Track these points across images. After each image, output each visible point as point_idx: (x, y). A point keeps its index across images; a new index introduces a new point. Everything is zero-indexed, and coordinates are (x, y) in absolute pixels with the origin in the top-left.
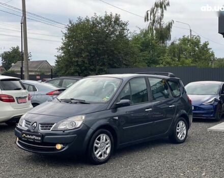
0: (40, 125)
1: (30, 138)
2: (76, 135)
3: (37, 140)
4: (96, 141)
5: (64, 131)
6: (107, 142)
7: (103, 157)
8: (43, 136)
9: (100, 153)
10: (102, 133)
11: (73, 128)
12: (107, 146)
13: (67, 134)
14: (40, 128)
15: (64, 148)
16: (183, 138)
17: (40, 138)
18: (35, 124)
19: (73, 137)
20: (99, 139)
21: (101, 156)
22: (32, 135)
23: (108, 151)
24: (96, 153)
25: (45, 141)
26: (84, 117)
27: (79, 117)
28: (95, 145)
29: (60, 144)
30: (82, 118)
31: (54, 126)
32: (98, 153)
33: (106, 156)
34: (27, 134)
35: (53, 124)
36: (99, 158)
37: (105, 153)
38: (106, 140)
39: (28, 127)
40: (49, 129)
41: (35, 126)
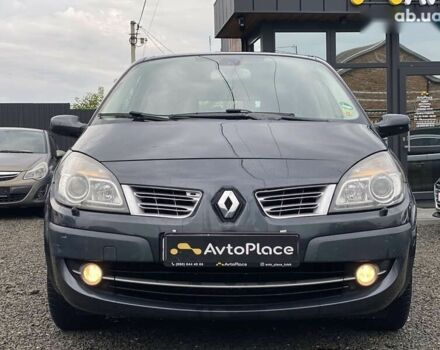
5: (384, 213)
14: (263, 208)
18: (228, 194)
29: (372, 264)
39: (181, 214)
40: (311, 211)
41: (236, 203)
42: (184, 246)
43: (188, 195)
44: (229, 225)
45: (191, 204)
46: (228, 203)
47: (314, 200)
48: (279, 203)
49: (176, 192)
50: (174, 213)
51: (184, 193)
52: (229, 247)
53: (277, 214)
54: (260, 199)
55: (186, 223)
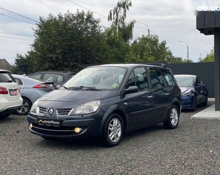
0: (57, 111)
1: (47, 124)
2: (93, 119)
3: (55, 124)
4: (110, 124)
5: (82, 116)
6: (118, 126)
7: (115, 140)
8: (61, 121)
9: (113, 136)
10: (114, 117)
11: (91, 112)
12: (119, 129)
13: (86, 118)
14: (57, 113)
15: (82, 131)
16: (175, 124)
17: (58, 123)
18: (52, 110)
19: (91, 120)
20: (112, 123)
21: (113, 139)
22: (50, 120)
23: (119, 134)
24: (110, 136)
25: (63, 125)
26: (99, 102)
27: (95, 102)
28: (109, 128)
29: (79, 127)
30: (97, 103)
31: (71, 111)
32: (111, 136)
33: (118, 139)
34: (43, 120)
35: (71, 109)
36: (112, 141)
37: (117, 136)
38: (118, 124)
39: (43, 113)
40: (67, 114)
41: (52, 111)
42: (41, 120)
44: (50, 116)
47: (69, 112)
48: (62, 112)
49: (45, 109)
53: (60, 115)
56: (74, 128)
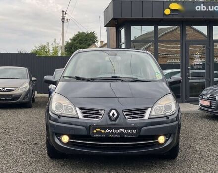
3: (129, 134)
5: (168, 118)
14: (126, 116)
15: (167, 140)
22: (117, 128)
29: (164, 136)
39: (97, 118)
40: (143, 117)
41: (116, 115)
42: (98, 130)
43: (99, 111)
44: (114, 122)
45: (100, 114)
46: (114, 114)
47: (144, 113)
48: (131, 114)
49: (95, 110)
50: (94, 118)
51: (98, 111)
52: (114, 130)
53: (130, 118)
54: (125, 113)
55: (99, 122)
56: (156, 137)
